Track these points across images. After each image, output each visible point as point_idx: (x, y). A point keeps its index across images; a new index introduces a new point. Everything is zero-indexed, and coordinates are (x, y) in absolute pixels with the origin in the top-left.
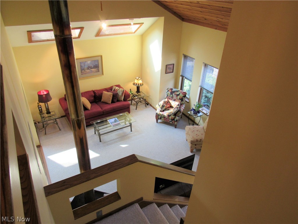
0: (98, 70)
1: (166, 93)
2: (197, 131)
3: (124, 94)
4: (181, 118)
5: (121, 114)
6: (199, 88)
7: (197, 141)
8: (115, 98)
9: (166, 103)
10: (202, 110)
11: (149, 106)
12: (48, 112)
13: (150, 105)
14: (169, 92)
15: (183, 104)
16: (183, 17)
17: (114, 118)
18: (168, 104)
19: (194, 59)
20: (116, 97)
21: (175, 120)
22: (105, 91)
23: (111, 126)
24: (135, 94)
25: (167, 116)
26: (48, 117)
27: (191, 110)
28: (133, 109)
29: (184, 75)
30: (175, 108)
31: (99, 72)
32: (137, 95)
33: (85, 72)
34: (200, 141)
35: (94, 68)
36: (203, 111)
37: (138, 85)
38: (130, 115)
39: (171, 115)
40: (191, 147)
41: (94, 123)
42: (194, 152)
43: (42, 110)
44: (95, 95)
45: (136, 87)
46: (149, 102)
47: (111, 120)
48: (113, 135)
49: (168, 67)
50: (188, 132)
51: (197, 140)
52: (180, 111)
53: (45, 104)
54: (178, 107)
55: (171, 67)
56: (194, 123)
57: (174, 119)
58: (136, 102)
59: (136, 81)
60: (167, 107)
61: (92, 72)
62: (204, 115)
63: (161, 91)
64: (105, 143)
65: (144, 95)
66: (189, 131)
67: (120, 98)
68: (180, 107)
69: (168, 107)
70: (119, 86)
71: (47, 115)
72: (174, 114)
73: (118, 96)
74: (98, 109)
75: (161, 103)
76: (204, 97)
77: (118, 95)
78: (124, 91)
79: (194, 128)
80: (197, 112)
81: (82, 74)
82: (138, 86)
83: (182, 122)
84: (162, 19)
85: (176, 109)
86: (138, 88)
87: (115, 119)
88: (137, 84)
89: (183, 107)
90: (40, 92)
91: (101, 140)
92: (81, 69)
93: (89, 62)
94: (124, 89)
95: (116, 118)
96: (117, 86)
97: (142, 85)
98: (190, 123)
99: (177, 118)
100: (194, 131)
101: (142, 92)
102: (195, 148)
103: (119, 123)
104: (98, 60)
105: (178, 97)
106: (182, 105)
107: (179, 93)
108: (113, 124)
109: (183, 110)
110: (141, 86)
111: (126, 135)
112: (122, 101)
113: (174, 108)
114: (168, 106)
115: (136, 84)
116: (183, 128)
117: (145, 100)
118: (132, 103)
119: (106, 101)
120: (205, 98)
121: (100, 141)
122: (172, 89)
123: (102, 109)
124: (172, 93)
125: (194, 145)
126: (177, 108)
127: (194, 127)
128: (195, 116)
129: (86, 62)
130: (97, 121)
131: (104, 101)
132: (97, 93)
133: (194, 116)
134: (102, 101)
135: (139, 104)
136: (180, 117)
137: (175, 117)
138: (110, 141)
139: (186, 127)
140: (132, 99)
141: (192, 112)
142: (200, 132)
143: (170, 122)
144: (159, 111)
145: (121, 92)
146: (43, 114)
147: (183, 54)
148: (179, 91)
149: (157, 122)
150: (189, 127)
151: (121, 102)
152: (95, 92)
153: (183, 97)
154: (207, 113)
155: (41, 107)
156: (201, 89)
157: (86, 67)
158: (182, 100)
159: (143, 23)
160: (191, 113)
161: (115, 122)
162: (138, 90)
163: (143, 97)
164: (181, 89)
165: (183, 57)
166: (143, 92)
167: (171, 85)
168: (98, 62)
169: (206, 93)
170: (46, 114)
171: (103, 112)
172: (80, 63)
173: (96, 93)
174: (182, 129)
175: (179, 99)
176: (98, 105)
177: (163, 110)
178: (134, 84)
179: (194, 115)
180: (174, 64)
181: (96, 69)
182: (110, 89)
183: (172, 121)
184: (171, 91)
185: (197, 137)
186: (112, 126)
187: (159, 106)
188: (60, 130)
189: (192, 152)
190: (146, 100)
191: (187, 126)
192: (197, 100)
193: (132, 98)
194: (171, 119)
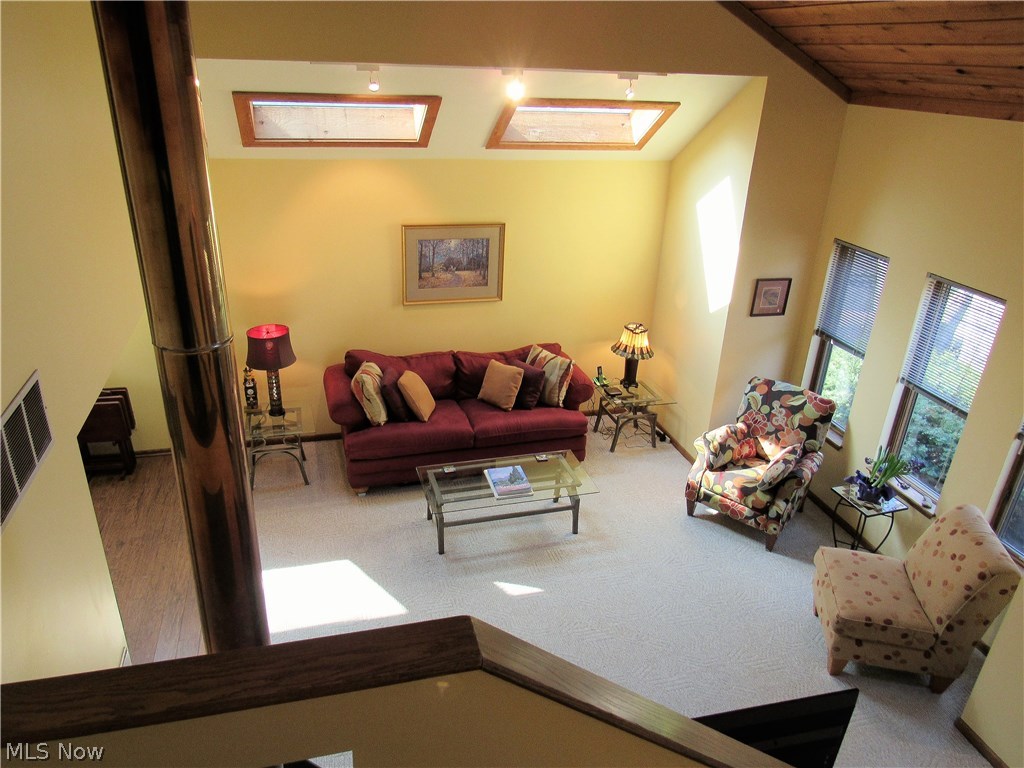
0: (484, 278)
1: (744, 398)
2: (873, 577)
3: (569, 379)
4: (800, 510)
5: (543, 457)
6: (899, 388)
7: (867, 625)
8: (531, 389)
9: (740, 436)
10: (905, 488)
11: (667, 444)
12: (277, 410)
13: (672, 441)
14: (758, 395)
15: (814, 451)
16: (850, 83)
17: (513, 465)
18: (748, 443)
19: (885, 259)
20: (538, 388)
21: (772, 513)
22: (496, 360)
23: (492, 495)
24: (617, 389)
25: (736, 492)
26: (274, 427)
27: (851, 481)
28: (602, 449)
29: (830, 331)
30: (777, 462)
31: (486, 284)
32: (625, 393)
33: (432, 280)
34: (884, 629)
35: (467, 270)
36: (905, 492)
37: (633, 352)
38: (580, 468)
39: (754, 489)
40: (836, 649)
41: (431, 473)
42: (846, 675)
43: (255, 398)
44: (458, 369)
45: (624, 359)
46: (669, 431)
47: (498, 474)
48: (498, 536)
49: (764, 288)
50: (826, 575)
51: (868, 619)
52: (796, 477)
53: (269, 378)
54: (791, 457)
55: (779, 289)
56: (857, 539)
57: (765, 510)
58: (617, 422)
59: (625, 339)
60: (740, 453)
61: (459, 281)
62: (911, 513)
63: (723, 386)
64: (457, 560)
65: (650, 397)
66: (831, 573)
67: (550, 392)
68: (799, 462)
69: (747, 457)
70: (554, 349)
71: (269, 421)
72: (766, 487)
73: (544, 387)
74: (456, 422)
75: (719, 434)
76: (912, 441)
77: (547, 380)
78: (569, 366)
79: (856, 562)
80: (875, 493)
81: (420, 287)
82: (630, 356)
83: (799, 530)
84: (760, 83)
85: (781, 466)
86: (631, 366)
87: (515, 471)
88: (630, 350)
89: (813, 461)
90: (258, 329)
91: (446, 548)
92: (420, 265)
93: (453, 243)
94: (573, 361)
95: (519, 468)
96: (546, 347)
97: (648, 354)
98: (838, 538)
99: (780, 507)
100: (856, 575)
101: (645, 387)
102: (857, 657)
103: (528, 490)
104: (488, 240)
105: (797, 418)
106: (810, 454)
107: (803, 400)
108: (503, 488)
109: (813, 474)
110: (643, 358)
111: (547, 546)
112: (558, 406)
113: (771, 463)
114: (746, 450)
115: (625, 350)
116: (805, 555)
117: (653, 418)
118: (600, 425)
119: (495, 399)
120: (917, 444)
121: (441, 552)
122: (769, 383)
123: (473, 427)
124: (770, 397)
125: (853, 642)
126: (786, 461)
127: (857, 559)
128: (869, 509)
129: (442, 241)
130: (441, 467)
131: (485, 398)
132: (465, 363)
133: (864, 510)
134: (480, 395)
135: (628, 430)
136: (796, 507)
137: (772, 503)
138: (481, 556)
139: (818, 554)
140: (602, 411)
141: (855, 489)
142: (885, 583)
143: (747, 518)
144: (705, 466)
145: (557, 371)
146: (260, 413)
147: (837, 240)
148: (801, 393)
149: (690, 512)
150: (831, 555)
151: (553, 409)
152: (462, 358)
153: (816, 420)
154: (929, 503)
155: (254, 388)
156: (906, 393)
157: (439, 261)
158: (811, 431)
159: (678, 104)
160: (848, 492)
161: (512, 483)
162: (630, 378)
163: (648, 403)
164: (812, 387)
165: (832, 255)
166: (652, 386)
167: (768, 367)
168: (488, 247)
169: (925, 422)
170: (267, 415)
171: (475, 438)
172: (421, 242)
173: (463, 365)
174: (801, 559)
175: (800, 427)
176: (462, 409)
177: (721, 463)
178: (615, 349)
179: (860, 503)
180: (790, 280)
181: (478, 272)
182: (520, 356)
183: (754, 517)
184: (765, 389)
185: (869, 603)
186: (496, 494)
187: (708, 443)
188: (307, 483)
189: (837, 671)
190: (658, 420)
191: (822, 548)
192: (884, 440)
193: (604, 403)
194: (753, 508)
